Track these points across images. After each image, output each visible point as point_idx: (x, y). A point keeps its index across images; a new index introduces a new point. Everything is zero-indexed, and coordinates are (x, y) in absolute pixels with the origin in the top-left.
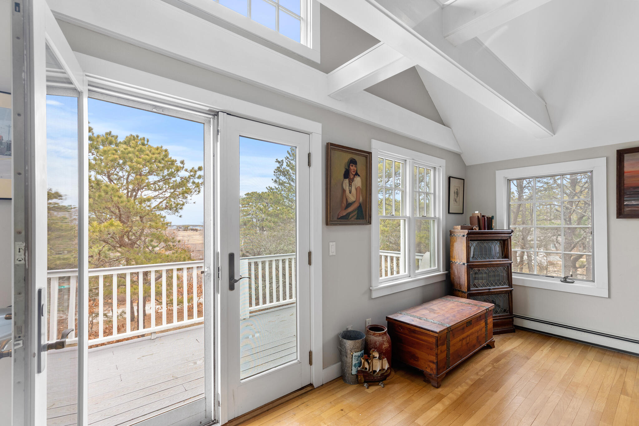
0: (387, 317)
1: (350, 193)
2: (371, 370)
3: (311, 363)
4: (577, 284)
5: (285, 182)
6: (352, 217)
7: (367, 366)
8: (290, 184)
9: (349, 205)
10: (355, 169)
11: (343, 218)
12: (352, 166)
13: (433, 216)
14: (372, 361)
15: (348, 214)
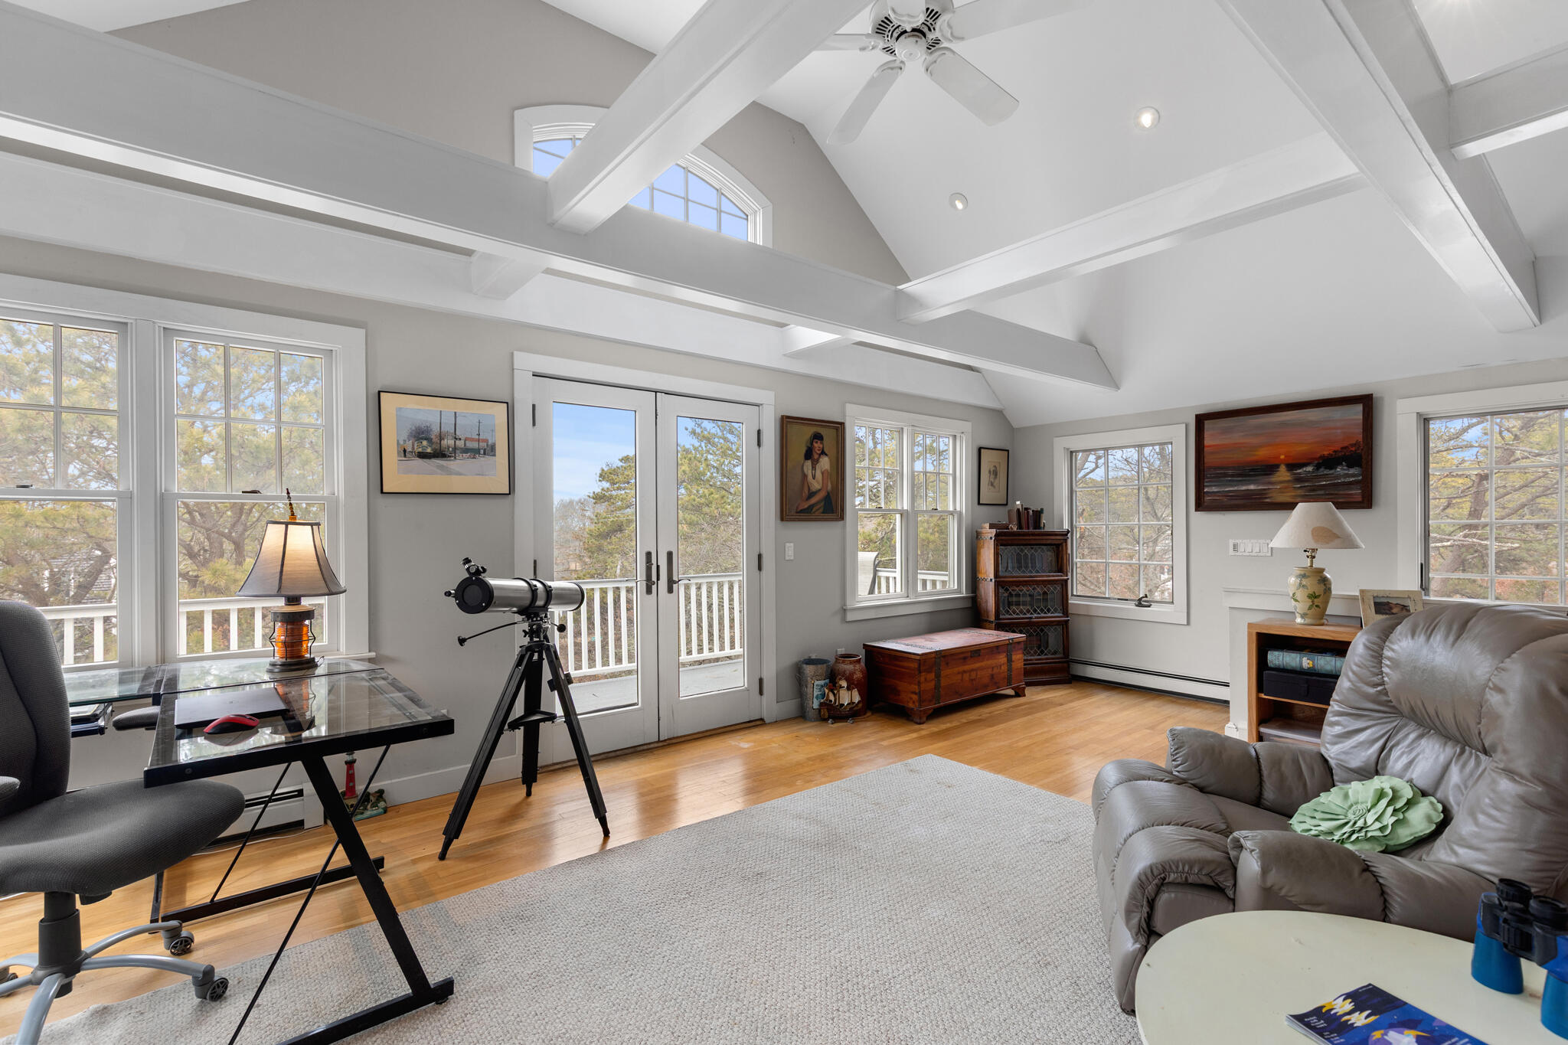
0: (864, 645)
1: (814, 478)
2: (837, 704)
3: (761, 693)
4: (1154, 608)
5: (715, 436)
6: (817, 510)
7: (832, 697)
8: (726, 439)
9: (812, 494)
10: (821, 446)
11: (802, 511)
12: (817, 442)
13: (951, 509)
14: (839, 691)
15: (811, 507)
